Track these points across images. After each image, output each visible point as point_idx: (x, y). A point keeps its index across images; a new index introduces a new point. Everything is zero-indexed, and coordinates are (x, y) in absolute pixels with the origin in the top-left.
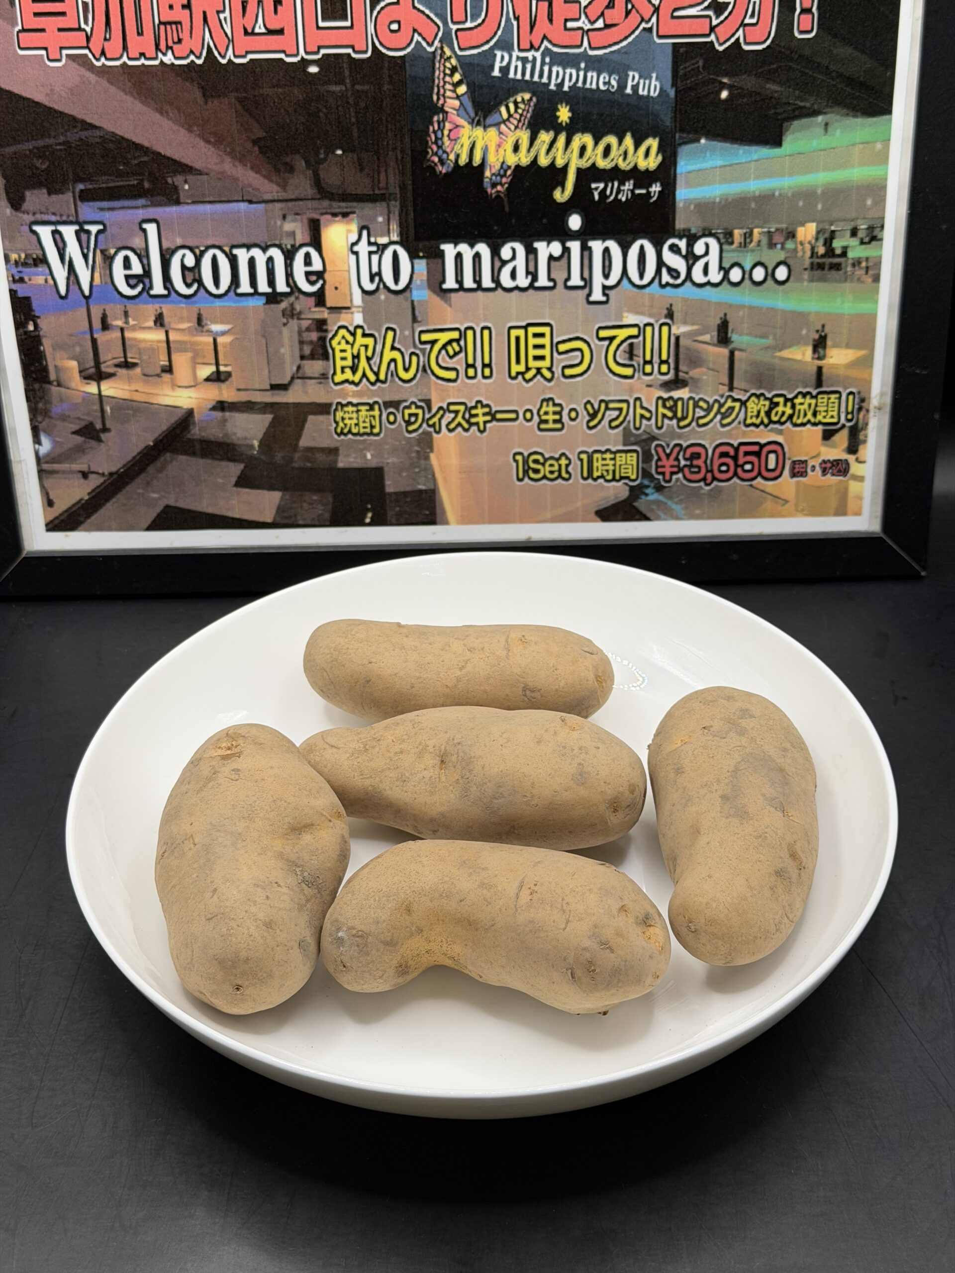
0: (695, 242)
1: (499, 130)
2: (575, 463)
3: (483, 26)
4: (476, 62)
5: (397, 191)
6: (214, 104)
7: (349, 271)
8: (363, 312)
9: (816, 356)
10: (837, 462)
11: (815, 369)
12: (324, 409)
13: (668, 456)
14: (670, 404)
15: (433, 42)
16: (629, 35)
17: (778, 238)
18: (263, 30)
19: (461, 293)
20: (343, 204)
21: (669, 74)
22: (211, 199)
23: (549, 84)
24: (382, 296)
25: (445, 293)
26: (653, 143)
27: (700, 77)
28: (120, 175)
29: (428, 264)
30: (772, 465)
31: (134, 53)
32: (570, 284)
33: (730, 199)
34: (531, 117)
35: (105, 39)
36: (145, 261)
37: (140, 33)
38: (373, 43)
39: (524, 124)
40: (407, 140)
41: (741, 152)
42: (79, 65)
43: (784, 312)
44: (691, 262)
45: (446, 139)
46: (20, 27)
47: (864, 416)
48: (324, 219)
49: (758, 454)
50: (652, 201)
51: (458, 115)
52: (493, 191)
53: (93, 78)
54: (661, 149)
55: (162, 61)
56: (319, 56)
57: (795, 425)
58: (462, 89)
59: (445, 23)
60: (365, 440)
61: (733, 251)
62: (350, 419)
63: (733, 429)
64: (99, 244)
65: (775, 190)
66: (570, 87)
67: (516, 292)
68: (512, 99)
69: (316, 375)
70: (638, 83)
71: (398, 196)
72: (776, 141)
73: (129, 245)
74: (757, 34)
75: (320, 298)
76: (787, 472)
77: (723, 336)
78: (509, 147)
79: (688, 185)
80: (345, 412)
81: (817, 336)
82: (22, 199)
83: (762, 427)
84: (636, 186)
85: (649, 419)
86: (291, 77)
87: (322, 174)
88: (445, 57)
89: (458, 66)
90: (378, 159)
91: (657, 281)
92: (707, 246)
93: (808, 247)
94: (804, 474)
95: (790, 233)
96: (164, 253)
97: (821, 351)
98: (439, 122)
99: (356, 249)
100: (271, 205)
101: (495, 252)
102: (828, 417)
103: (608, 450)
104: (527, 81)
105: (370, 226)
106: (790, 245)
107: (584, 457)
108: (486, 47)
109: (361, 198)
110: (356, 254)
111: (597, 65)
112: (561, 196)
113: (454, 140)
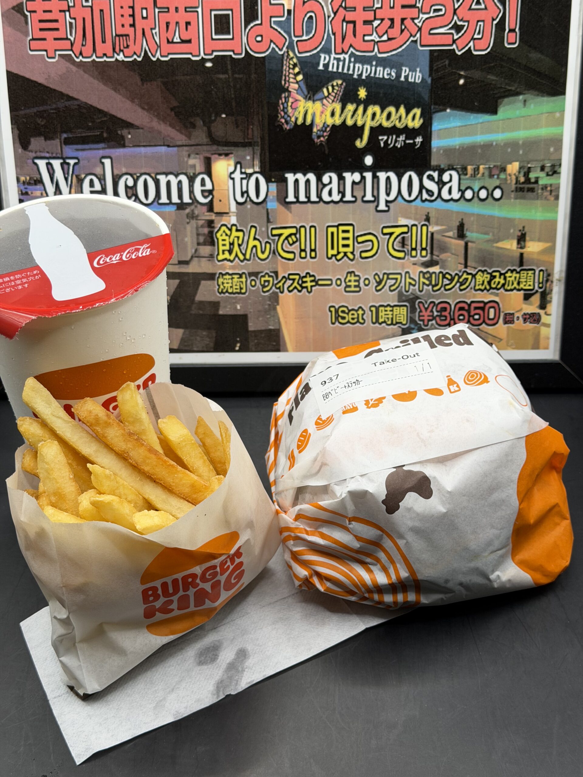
0: (443, 173)
1: (322, 102)
2: (368, 313)
3: (313, 39)
4: (309, 60)
5: (259, 140)
6: (147, 85)
7: (228, 190)
8: (237, 216)
9: (519, 246)
10: (534, 314)
11: (518, 255)
12: (211, 277)
13: (426, 309)
14: (427, 276)
15: (282, 49)
16: (403, 45)
17: (495, 172)
18: (179, 40)
19: (298, 205)
20: (226, 148)
21: (427, 69)
22: (145, 144)
23: (353, 75)
24: (249, 206)
25: (287, 204)
26: (417, 111)
27: (446, 71)
28: (89, 129)
29: (277, 186)
30: (492, 316)
31: (99, 53)
32: (365, 199)
33: (465, 147)
34: (342, 95)
35: (83, 45)
36: (103, 183)
37: (104, 42)
38: (246, 49)
39: (337, 99)
40: (266, 108)
41: (472, 117)
42: (66, 61)
43: (499, 218)
44: (441, 186)
45: (289, 108)
46: (31, 37)
47: (550, 285)
48: (213, 157)
49: (483, 309)
50: (417, 147)
51: (297, 93)
52: (319, 141)
53: (74, 69)
54: (422, 115)
55: (117, 59)
56: (213, 57)
57: (507, 290)
58: (300, 77)
59: (290, 37)
60: (236, 297)
61: (467, 179)
62: (228, 283)
63: (467, 292)
64: (75, 171)
65: (493, 141)
66: (366, 77)
67: (332, 204)
68: (330, 84)
69: (207, 255)
70: (408, 74)
71: (260, 143)
72: (494, 112)
73: (94, 172)
74: (482, 44)
75: (210, 206)
76: (501, 321)
77: (461, 233)
78: (328, 113)
79: (439, 138)
80: (224, 279)
81: (520, 234)
82: (29, 143)
83: (485, 291)
84: (407, 138)
85: (414, 285)
86: (195, 69)
87: (213, 130)
88: (290, 57)
89: (298, 64)
90: (248, 120)
91: (419, 198)
92: (451, 176)
93: (514, 177)
94: (512, 322)
95: (502, 168)
96: (115, 177)
97: (522, 243)
98: (285, 98)
99: (233, 176)
100: (181, 148)
101: (319, 179)
102: (527, 285)
103: (388, 305)
104: (340, 73)
105: (242, 162)
106: (502, 176)
107: (373, 309)
108: (315, 52)
109: (236, 145)
110: (233, 179)
111: (382, 62)
112: (360, 144)
113: (295, 109)
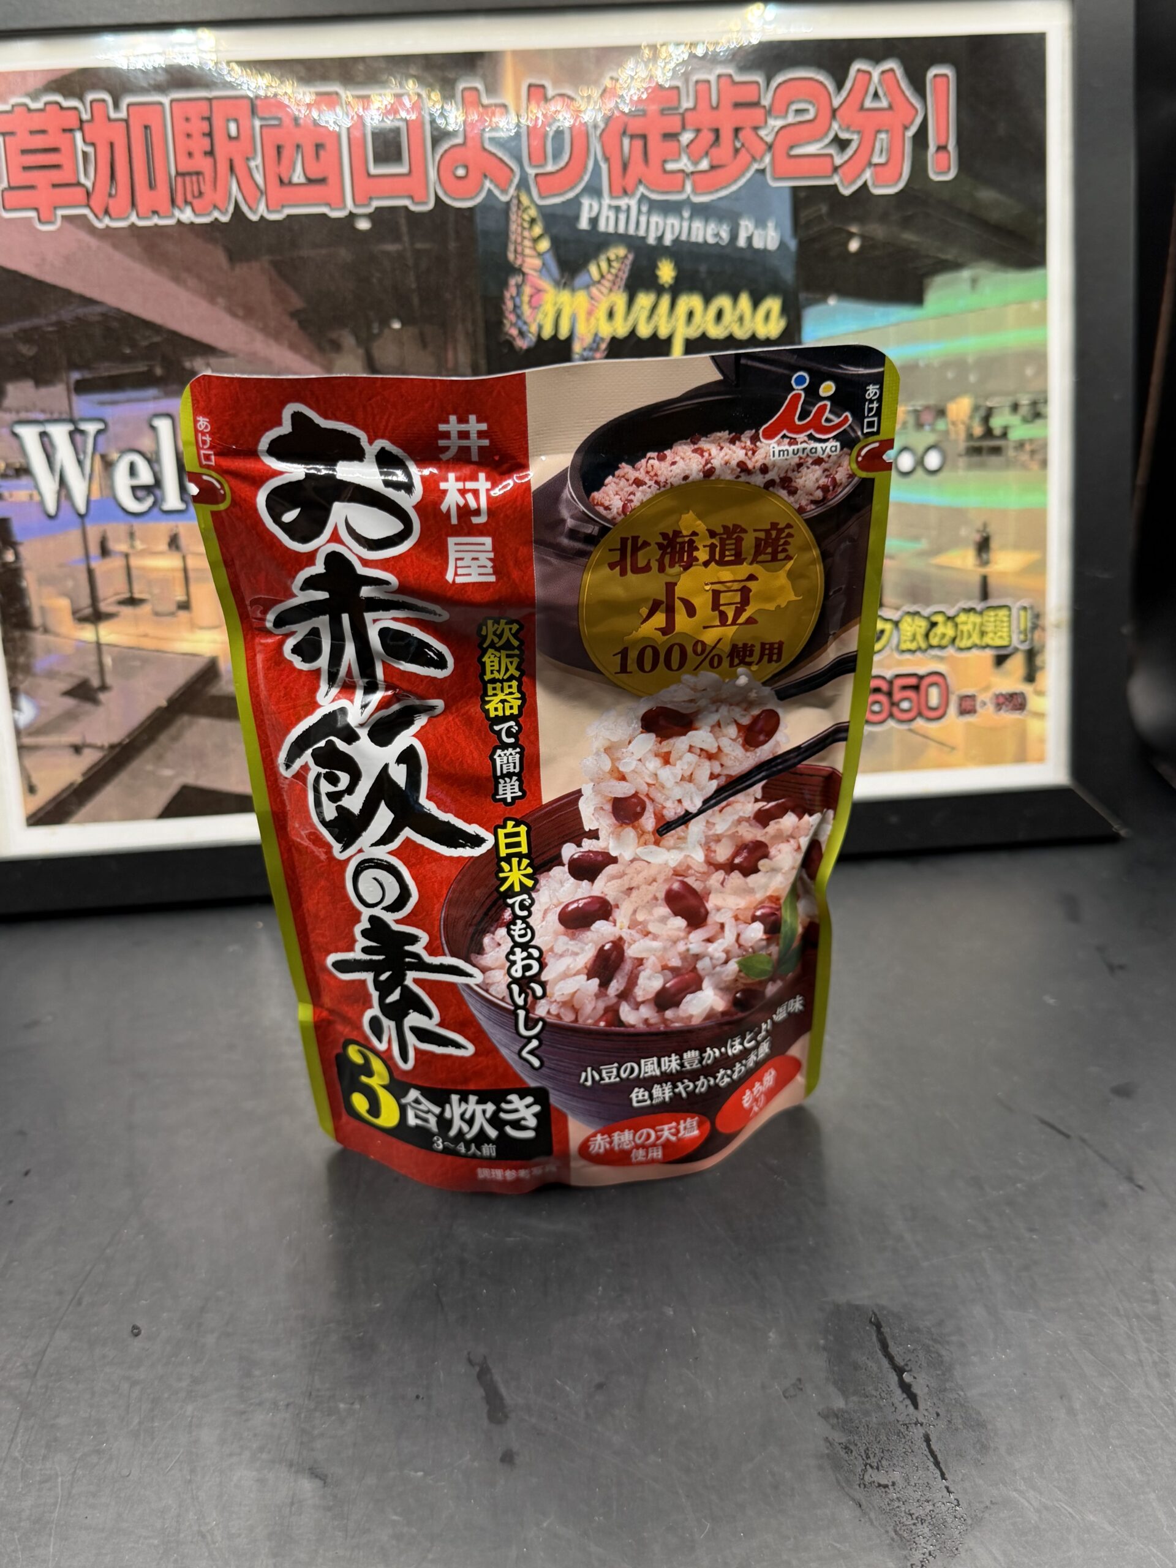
1: (589, 293)
3: (566, 170)
4: (560, 212)
6: (241, 270)
10: (1013, 695)
11: (976, 580)
15: (507, 190)
16: (738, 179)
17: (927, 417)
21: (789, 223)
23: (646, 237)
26: (773, 304)
27: (824, 226)
28: (126, 360)
30: (934, 701)
31: (144, 210)
35: (110, 195)
36: (156, 467)
37: (152, 186)
38: (436, 192)
39: (619, 286)
40: (479, 309)
41: (875, 315)
42: (78, 228)
43: (938, 509)
45: (526, 306)
46: (5, 185)
47: (1040, 635)
51: (540, 277)
53: (93, 242)
54: (785, 310)
55: (179, 222)
56: (370, 210)
57: (961, 649)
59: (522, 168)
63: (885, 656)
64: (98, 447)
65: (918, 360)
66: (672, 241)
68: (604, 256)
70: (752, 234)
72: (917, 299)
73: (136, 447)
74: (887, 174)
76: (953, 709)
82: (3, 394)
83: (919, 653)
86: (336, 235)
87: (376, 353)
88: (523, 207)
89: (539, 218)
90: (445, 333)
93: (962, 428)
94: (973, 711)
95: (939, 410)
98: (517, 286)
102: (997, 639)
104: (621, 234)
106: (941, 425)
108: (570, 195)
111: (702, 211)
113: (535, 308)
